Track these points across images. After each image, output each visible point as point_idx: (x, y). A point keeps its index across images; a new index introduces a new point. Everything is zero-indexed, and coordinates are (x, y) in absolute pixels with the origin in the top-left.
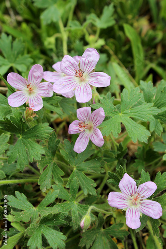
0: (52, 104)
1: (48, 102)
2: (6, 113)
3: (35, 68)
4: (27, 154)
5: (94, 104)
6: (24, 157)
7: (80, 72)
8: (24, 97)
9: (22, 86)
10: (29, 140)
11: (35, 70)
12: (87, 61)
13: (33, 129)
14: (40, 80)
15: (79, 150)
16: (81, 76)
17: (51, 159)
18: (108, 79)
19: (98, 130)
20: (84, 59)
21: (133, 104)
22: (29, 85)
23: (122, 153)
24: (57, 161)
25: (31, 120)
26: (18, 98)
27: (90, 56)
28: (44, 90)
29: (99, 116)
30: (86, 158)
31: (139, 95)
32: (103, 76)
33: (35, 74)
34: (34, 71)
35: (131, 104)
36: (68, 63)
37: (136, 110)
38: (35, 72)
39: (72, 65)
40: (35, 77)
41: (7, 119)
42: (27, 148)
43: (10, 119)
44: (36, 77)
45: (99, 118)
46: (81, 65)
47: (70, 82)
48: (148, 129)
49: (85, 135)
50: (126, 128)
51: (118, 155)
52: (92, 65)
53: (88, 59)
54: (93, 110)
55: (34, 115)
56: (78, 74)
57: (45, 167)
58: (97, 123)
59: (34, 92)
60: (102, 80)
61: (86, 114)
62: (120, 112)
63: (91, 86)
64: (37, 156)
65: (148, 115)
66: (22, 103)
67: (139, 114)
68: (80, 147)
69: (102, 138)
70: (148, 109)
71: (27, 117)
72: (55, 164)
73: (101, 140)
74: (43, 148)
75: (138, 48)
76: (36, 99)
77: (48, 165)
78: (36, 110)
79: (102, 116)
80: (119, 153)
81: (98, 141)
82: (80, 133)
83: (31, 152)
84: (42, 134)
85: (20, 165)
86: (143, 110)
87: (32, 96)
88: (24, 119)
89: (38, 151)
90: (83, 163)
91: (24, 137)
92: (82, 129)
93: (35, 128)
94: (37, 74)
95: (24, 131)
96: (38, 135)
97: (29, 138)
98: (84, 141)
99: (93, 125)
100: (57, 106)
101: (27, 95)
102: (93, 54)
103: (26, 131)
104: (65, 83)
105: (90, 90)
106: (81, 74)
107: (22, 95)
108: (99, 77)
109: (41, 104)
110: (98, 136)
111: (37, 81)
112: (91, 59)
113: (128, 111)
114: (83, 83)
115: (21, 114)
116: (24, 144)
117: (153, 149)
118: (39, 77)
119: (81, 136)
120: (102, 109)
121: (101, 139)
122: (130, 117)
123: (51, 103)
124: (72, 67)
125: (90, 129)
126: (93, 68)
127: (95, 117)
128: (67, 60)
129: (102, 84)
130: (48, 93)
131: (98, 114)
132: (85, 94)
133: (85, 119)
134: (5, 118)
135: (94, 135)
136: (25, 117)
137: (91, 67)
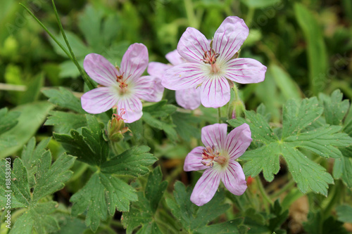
0: (159, 119)
1: (152, 114)
2: (77, 125)
3: (134, 49)
4: (106, 200)
5: (234, 120)
6: (100, 205)
7: (212, 54)
8: (110, 98)
9: (109, 80)
10: (113, 175)
11: (134, 54)
12: (225, 39)
13: (120, 156)
14: (141, 71)
15: (200, 199)
16: (212, 62)
17: (149, 216)
18: (262, 70)
19: (238, 165)
20: (221, 34)
21: (305, 126)
22: (120, 78)
23: (279, 217)
24: (159, 221)
25: (118, 139)
26: (99, 99)
27: (233, 31)
28: (147, 89)
29: (241, 139)
30: (213, 219)
31: (316, 111)
32: (252, 65)
33: (132, 60)
34: (131, 56)
35: (301, 126)
36: (192, 40)
37: (309, 137)
38: (134, 56)
39: (199, 44)
40: (133, 66)
41: (77, 134)
42: (108, 189)
43: (81, 134)
44: (135, 65)
45: (240, 143)
46: (214, 45)
47: (193, 73)
48: (330, 171)
49: (213, 175)
50: (289, 166)
51: (272, 221)
52: (234, 45)
53: (228, 35)
54: (230, 129)
55: (125, 131)
56: (208, 58)
57: (135, 227)
58: (237, 151)
59: (129, 92)
60: (251, 71)
61: (218, 137)
62: (280, 137)
63: (230, 82)
64: (123, 203)
65: (331, 147)
66: (106, 108)
67: (315, 145)
68: (202, 193)
69: (244, 178)
70: (332, 136)
71: (112, 133)
72: (155, 225)
73: (241, 182)
74: (134, 190)
75: (318, 48)
76: (130, 103)
77: (143, 226)
78: (129, 122)
79: (246, 139)
80: (274, 216)
81: (236, 185)
82: (204, 170)
83: (114, 196)
84: (135, 166)
85: (92, 220)
86: (322, 137)
87: (125, 98)
88: (106, 136)
89: (126, 196)
90: (206, 226)
91: (105, 170)
92: (208, 162)
93: (125, 155)
94: (137, 60)
95: (104, 159)
96: (129, 167)
97: (111, 173)
98: (210, 183)
99: (228, 157)
100: (169, 123)
101: (116, 96)
102: (236, 28)
103: (108, 159)
104: (183, 74)
105: (227, 88)
106: (213, 59)
107: (107, 95)
108: (245, 67)
109: (138, 113)
110: (236, 176)
111: (136, 73)
112: (233, 35)
113: (296, 137)
114: (215, 77)
115: (102, 126)
116: (103, 183)
117: (338, 216)
118: (138, 67)
119: (207, 175)
120: (247, 126)
121: (242, 180)
122: (298, 148)
123: (157, 116)
124: (198, 48)
125: (222, 163)
126: (236, 51)
127: (234, 141)
128: (191, 36)
129: (249, 78)
130: (153, 95)
131: (239, 135)
132: (218, 94)
133: (216, 144)
134: (72, 133)
135: (229, 173)
136: (109, 134)
137: (231, 50)
